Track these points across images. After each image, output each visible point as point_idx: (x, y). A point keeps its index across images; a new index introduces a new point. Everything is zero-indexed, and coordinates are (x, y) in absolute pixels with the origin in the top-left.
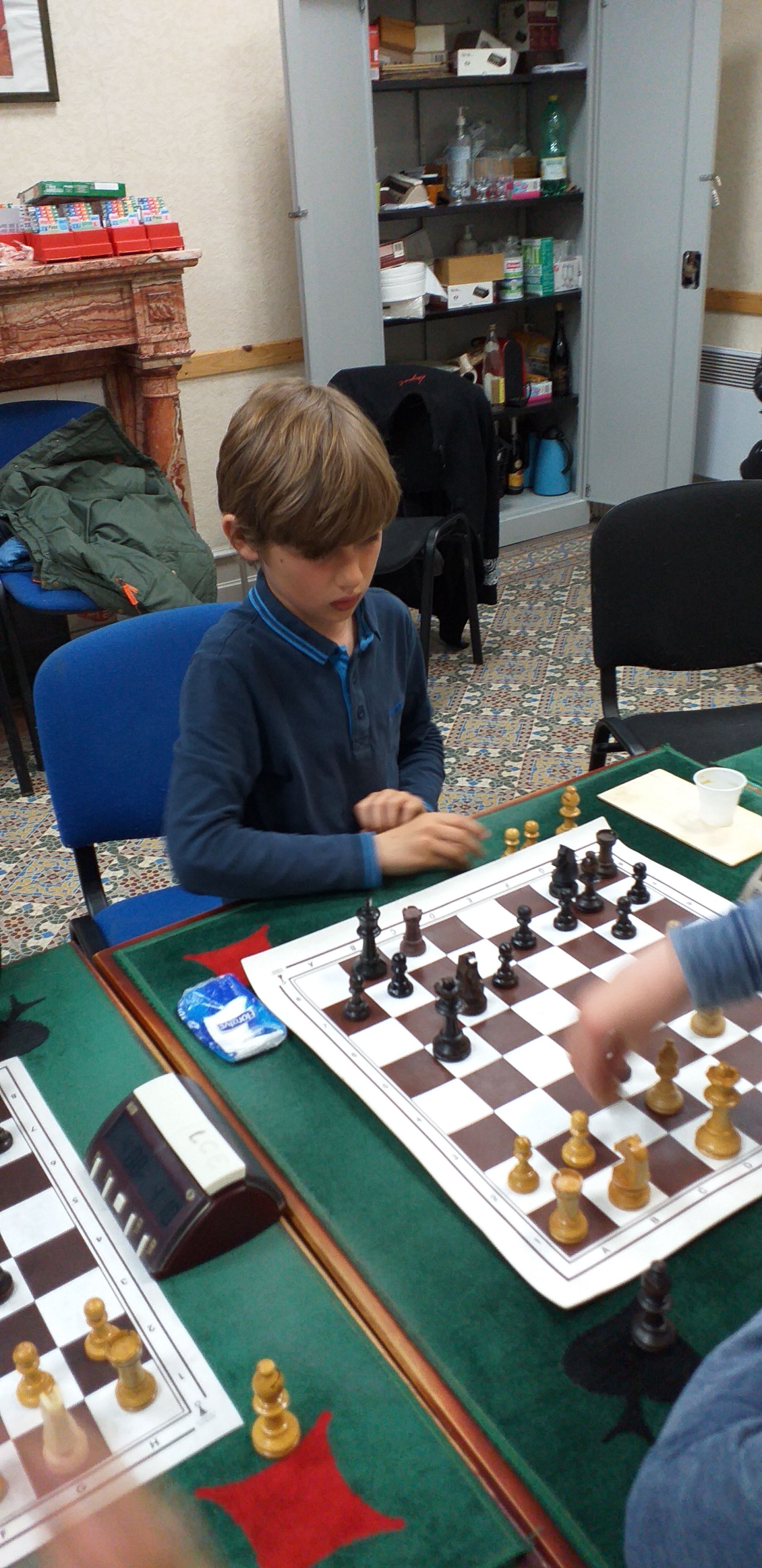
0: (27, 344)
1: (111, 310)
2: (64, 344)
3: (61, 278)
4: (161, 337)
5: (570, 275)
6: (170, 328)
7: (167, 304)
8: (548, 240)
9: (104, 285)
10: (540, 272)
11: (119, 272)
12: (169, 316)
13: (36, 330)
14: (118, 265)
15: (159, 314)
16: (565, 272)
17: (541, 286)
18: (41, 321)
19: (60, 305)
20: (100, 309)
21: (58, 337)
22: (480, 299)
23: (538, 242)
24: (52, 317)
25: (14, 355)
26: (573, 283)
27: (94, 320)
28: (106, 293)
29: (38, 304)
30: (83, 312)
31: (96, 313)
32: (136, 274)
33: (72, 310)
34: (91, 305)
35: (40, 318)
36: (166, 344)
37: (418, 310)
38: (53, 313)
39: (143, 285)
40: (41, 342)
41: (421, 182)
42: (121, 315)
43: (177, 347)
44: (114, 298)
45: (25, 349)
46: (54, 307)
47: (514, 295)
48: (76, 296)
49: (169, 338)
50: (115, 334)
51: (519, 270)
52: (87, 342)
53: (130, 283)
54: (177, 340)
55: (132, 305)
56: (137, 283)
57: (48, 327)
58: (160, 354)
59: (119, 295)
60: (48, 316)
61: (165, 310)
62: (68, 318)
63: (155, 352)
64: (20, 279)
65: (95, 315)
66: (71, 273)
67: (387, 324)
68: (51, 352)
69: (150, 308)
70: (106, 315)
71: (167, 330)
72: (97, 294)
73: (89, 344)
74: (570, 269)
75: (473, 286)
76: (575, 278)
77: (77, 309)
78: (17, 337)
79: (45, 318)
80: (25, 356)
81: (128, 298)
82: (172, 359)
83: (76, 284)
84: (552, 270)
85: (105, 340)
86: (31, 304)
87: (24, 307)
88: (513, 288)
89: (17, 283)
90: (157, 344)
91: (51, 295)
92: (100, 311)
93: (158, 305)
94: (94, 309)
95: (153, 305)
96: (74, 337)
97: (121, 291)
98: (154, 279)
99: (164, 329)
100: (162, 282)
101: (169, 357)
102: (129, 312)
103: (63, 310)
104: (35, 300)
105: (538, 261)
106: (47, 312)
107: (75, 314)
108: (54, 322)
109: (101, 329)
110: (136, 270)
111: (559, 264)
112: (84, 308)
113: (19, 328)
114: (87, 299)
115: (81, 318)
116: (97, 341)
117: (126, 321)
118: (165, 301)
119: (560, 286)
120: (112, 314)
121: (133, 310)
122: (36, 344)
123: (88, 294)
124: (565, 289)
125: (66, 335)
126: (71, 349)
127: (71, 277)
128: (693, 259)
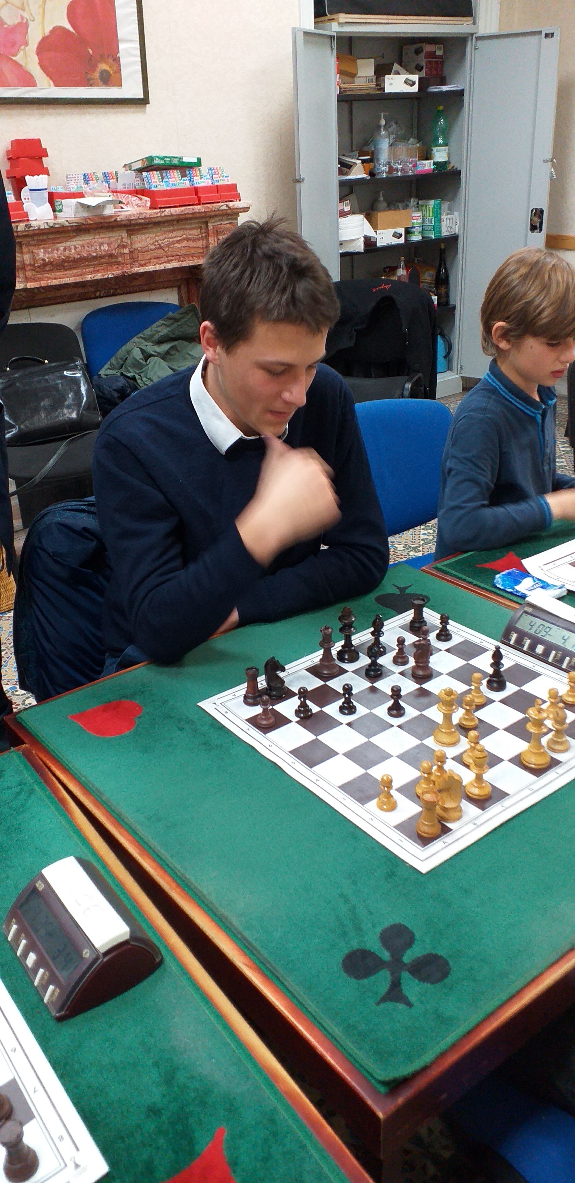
0: (143, 262)
1: (194, 240)
2: (166, 262)
3: (168, 218)
5: (450, 225)
8: (438, 201)
9: (191, 224)
10: (433, 222)
11: (203, 215)
13: (149, 253)
14: (203, 211)
16: (448, 223)
17: (434, 232)
18: (153, 247)
19: (164, 236)
20: (188, 239)
21: (162, 258)
22: (396, 239)
23: (432, 202)
24: (160, 245)
25: (136, 269)
26: (452, 230)
27: (184, 247)
28: (193, 229)
29: (151, 235)
30: (178, 242)
31: (186, 242)
32: (211, 217)
33: (171, 240)
34: (183, 237)
35: (152, 245)
37: (360, 247)
38: (160, 242)
39: (214, 224)
40: (152, 261)
41: (360, 161)
42: (200, 244)
44: (196, 232)
45: (142, 266)
46: (161, 237)
47: (416, 238)
48: (173, 230)
50: (196, 257)
51: (420, 221)
52: (179, 261)
53: (207, 223)
55: (207, 237)
56: (212, 223)
57: (156, 251)
59: (199, 230)
60: (157, 243)
62: (168, 246)
64: (145, 218)
65: (184, 244)
66: (176, 215)
67: (343, 255)
68: (158, 267)
70: (191, 244)
72: (187, 230)
73: (180, 263)
74: (451, 221)
75: (392, 231)
76: (453, 226)
77: (175, 239)
78: (138, 257)
79: (155, 245)
80: (142, 270)
81: (205, 233)
83: (175, 222)
84: (440, 221)
85: (190, 260)
86: (147, 236)
87: (143, 237)
88: (416, 233)
89: (143, 221)
91: (159, 229)
92: (188, 241)
94: (184, 239)
96: (171, 258)
97: (201, 228)
98: (221, 220)
100: (225, 222)
102: (204, 242)
103: (166, 240)
104: (150, 233)
105: (431, 216)
106: (157, 241)
107: (173, 243)
108: (161, 248)
109: (188, 253)
110: (212, 214)
111: (444, 217)
112: (178, 239)
113: (139, 251)
114: (180, 233)
115: (176, 245)
116: (185, 261)
117: (203, 248)
119: (445, 232)
120: (195, 243)
121: (208, 240)
122: (148, 262)
123: (181, 229)
124: (448, 234)
125: (167, 257)
126: (170, 266)
127: (175, 217)
128: (538, 213)
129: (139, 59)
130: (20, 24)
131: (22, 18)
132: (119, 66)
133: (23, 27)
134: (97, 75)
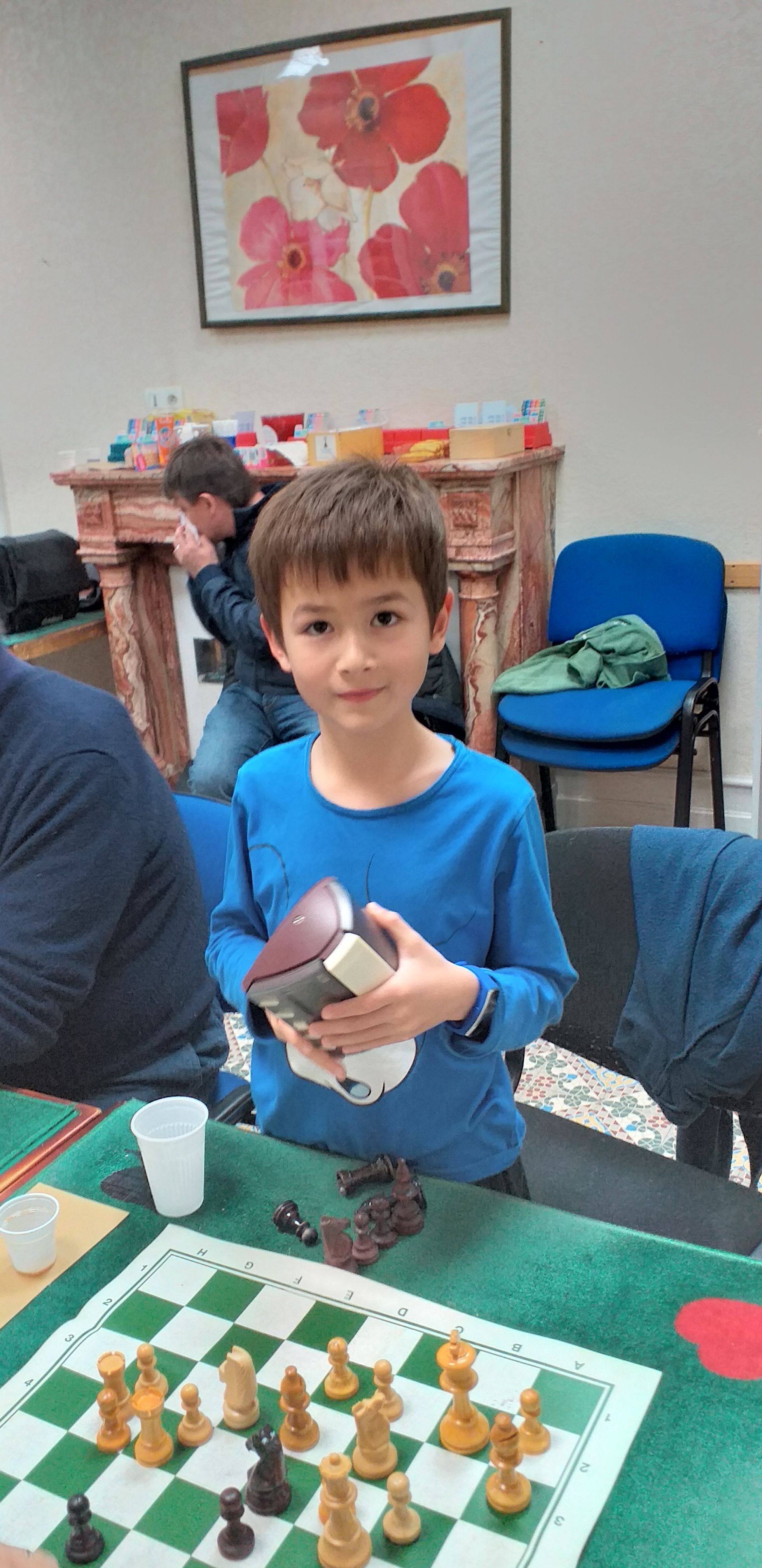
4: (461, 542)
6: (473, 534)
7: (470, 511)
12: (469, 522)
15: (460, 519)
36: (467, 549)
39: (448, 490)
43: (478, 553)
49: (469, 544)
54: (479, 547)
58: (459, 558)
61: (466, 517)
63: (457, 555)
69: (454, 513)
71: (470, 535)
82: (472, 564)
90: (459, 549)
93: (461, 511)
95: (456, 511)
98: (461, 486)
99: (467, 534)
100: (469, 489)
101: (469, 562)
118: (468, 508)
129: (498, 253)
130: (339, 229)
131: (343, 220)
132: (468, 265)
133: (344, 230)
134: (435, 280)
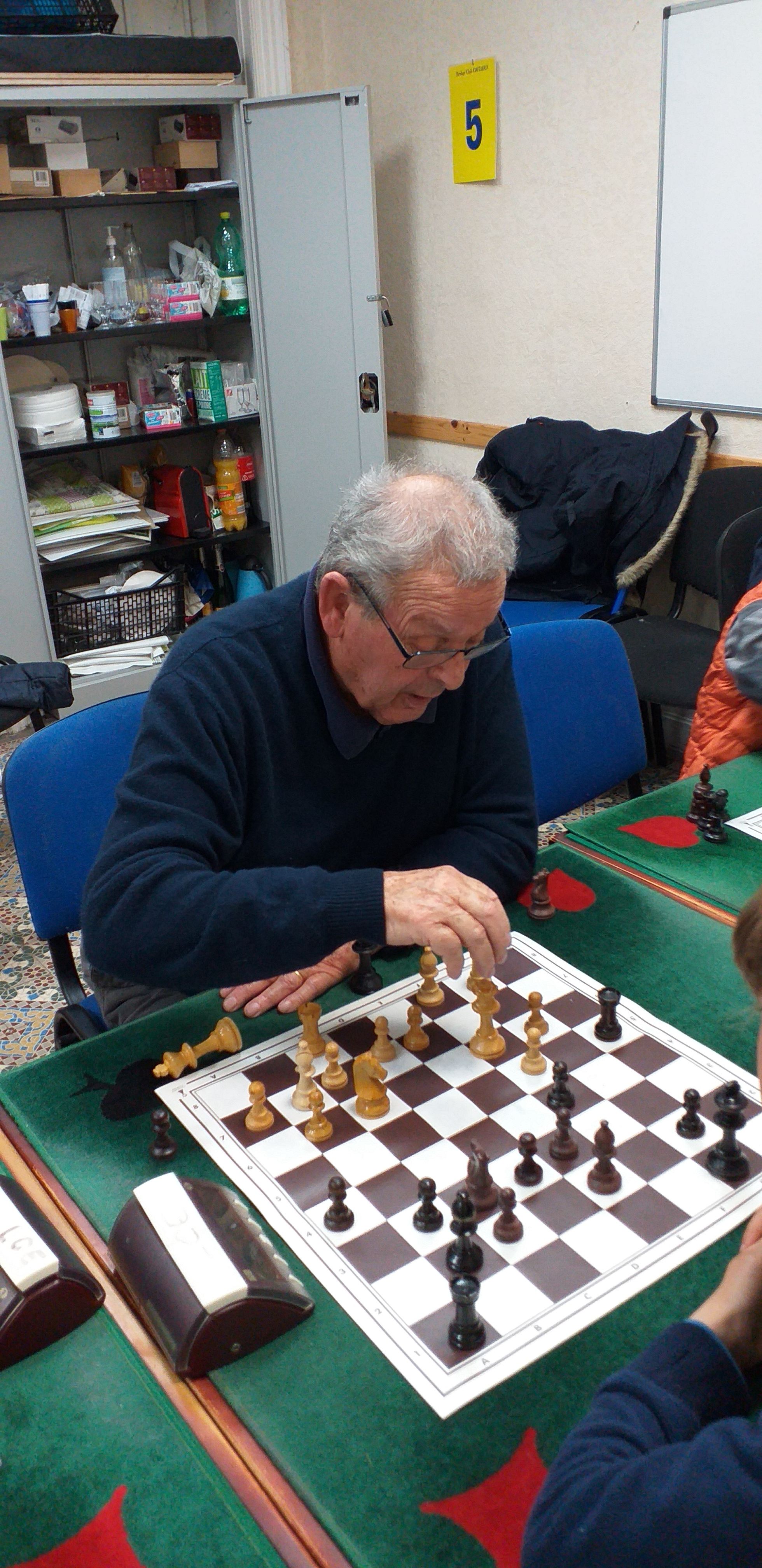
5: (247, 399)
8: (216, 363)
10: (210, 397)
16: (241, 397)
17: (213, 412)
23: (204, 365)
26: (250, 408)
74: (244, 393)
84: (224, 394)
105: (206, 386)
111: (232, 388)
119: (235, 410)
124: (243, 413)
128: (370, 381)
